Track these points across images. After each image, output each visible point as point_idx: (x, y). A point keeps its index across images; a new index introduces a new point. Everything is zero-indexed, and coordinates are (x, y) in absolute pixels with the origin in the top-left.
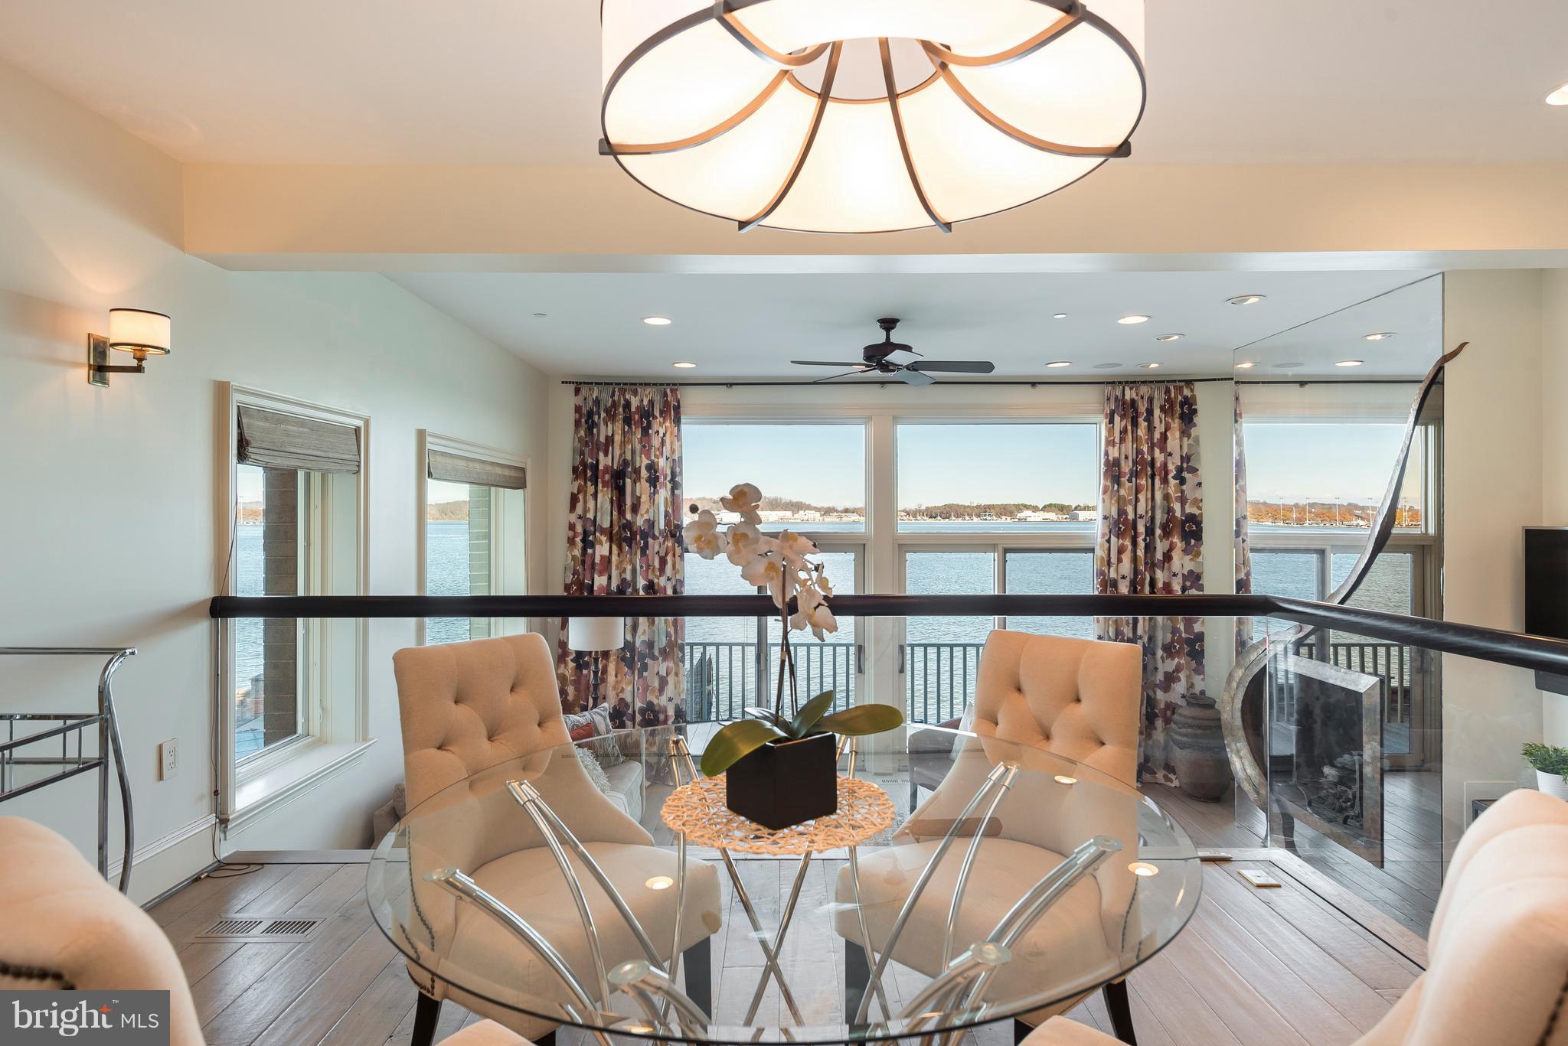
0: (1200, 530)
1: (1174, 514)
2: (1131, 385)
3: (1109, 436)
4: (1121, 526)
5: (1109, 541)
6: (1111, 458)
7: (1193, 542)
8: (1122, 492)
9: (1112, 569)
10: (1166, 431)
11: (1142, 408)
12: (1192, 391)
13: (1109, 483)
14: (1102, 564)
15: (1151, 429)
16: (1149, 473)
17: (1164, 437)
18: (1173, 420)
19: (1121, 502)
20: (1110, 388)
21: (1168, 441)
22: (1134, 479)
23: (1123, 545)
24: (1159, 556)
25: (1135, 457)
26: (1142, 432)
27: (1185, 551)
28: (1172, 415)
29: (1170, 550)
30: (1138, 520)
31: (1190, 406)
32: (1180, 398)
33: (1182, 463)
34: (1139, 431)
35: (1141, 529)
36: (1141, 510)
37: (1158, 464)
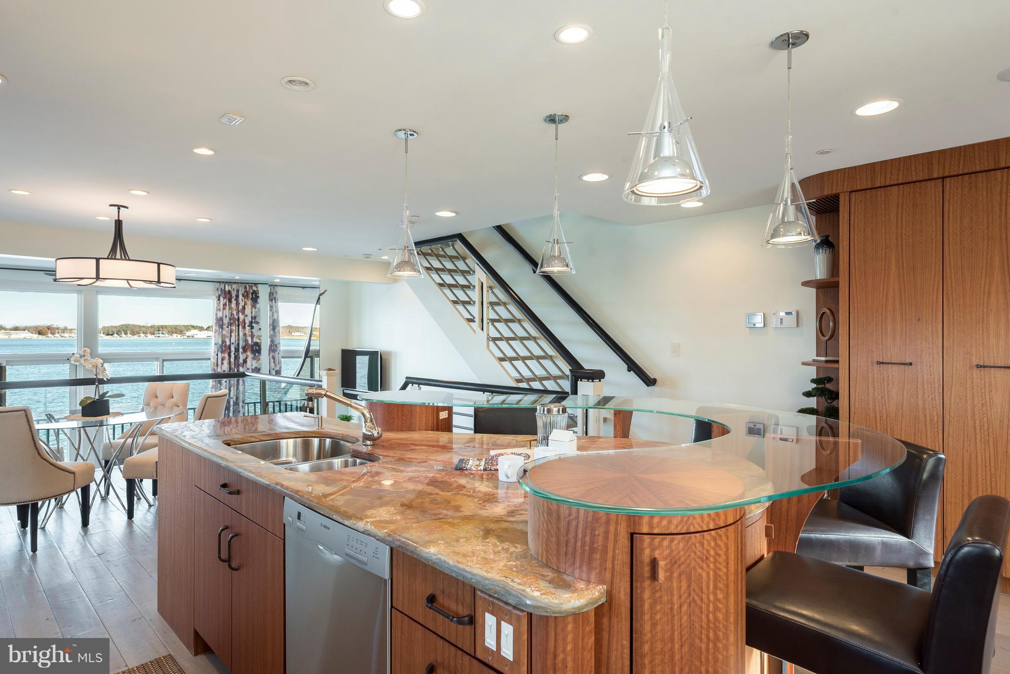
0: (260, 349)
1: (248, 342)
2: (229, 284)
3: (218, 307)
4: (224, 348)
5: (217, 355)
6: (218, 317)
7: (257, 354)
8: (224, 332)
9: (219, 367)
10: (245, 305)
11: (234, 294)
12: (257, 288)
13: (217, 328)
14: (214, 366)
15: (237, 304)
16: (237, 324)
17: (244, 308)
18: (248, 300)
19: (223, 336)
20: (218, 284)
21: (246, 310)
22: (229, 327)
23: (224, 356)
24: (241, 361)
25: (230, 316)
26: (233, 305)
27: (253, 359)
28: (248, 298)
29: (246, 358)
30: (232, 345)
31: (256, 294)
32: (251, 291)
33: (252, 320)
34: (232, 305)
35: (233, 349)
36: (233, 340)
37: (241, 320)
